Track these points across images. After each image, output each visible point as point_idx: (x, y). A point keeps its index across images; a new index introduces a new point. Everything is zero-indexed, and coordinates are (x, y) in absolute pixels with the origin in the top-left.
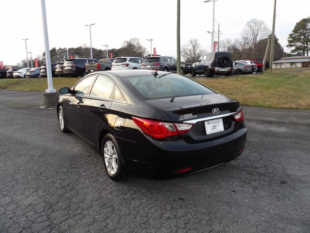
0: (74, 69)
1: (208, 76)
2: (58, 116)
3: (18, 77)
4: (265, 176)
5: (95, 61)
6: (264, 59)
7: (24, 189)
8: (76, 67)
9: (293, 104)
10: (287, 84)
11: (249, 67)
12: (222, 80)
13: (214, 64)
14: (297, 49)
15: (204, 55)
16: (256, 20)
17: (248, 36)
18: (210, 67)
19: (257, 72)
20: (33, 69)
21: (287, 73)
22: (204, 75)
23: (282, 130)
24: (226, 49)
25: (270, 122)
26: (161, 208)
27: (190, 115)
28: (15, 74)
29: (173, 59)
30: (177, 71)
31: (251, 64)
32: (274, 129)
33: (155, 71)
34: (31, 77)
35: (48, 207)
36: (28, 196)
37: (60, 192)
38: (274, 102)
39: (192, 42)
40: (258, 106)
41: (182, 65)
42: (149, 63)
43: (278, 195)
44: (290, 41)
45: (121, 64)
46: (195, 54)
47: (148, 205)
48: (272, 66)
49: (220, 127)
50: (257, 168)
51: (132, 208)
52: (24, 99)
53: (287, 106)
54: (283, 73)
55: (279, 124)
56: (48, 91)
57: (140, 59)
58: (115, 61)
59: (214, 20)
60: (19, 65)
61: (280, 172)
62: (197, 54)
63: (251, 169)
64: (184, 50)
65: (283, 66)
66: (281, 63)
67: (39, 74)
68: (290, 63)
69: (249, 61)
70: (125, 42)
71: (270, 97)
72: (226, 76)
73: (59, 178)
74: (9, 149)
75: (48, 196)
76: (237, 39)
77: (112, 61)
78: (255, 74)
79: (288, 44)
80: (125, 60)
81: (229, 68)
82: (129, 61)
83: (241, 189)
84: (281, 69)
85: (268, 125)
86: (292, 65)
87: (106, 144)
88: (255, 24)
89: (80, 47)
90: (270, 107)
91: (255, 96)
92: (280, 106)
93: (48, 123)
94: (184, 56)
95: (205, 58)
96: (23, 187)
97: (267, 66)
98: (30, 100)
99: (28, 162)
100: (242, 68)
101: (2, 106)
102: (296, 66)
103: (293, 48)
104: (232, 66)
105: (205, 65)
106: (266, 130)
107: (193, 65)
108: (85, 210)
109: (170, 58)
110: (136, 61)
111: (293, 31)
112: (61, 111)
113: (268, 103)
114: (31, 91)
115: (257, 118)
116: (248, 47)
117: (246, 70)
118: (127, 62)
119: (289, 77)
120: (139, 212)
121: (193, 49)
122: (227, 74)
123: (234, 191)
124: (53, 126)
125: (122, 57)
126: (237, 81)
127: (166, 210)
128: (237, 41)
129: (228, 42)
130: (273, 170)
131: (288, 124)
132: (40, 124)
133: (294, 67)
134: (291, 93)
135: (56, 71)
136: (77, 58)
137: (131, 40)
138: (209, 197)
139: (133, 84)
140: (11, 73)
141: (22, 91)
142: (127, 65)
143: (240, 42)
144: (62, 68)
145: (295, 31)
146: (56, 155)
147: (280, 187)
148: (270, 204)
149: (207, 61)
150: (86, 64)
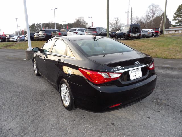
0: (45, 36)
1: (126, 39)
2: (34, 65)
3: (13, 41)
4: (168, 106)
5: (58, 31)
6: (160, 28)
7: (8, 117)
8: (47, 35)
9: (180, 56)
10: (175, 43)
11: (151, 33)
12: (135, 41)
13: (130, 32)
14: (179, 22)
15: (123, 26)
16: (154, 4)
17: (149, 14)
18: (127, 34)
19: (155, 36)
20: (21, 36)
21: (174, 36)
22: (123, 39)
23: (175, 73)
24: (136, 23)
25: (166, 68)
26: (99, 131)
27: (119, 67)
28: (11, 39)
29: (104, 29)
30: (107, 36)
31: (151, 31)
32: (169, 72)
33: (94, 36)
34: (20, 41)
35: (22, 131)
36: (9, 122)
37: (31, 119)
38: (167, 54)
39: (115, 19)
40: (157, 58)
41: (110, 33)
42: (90, 32)
43: (180, 121)
44: (175, 17)
45: (73, 32)
46: (117, 26)
47: (91, 128)
48: (164, 32)
49: (140, 75)
50: (162, 100)
51: (79, 131)
52: (15, 54)
53: (176, 57)
54: (171, 37)
55: (172, 69)
56: (28, 49)
57: (84, 29)
58: (69, 30)
59: (129, 4)
60: (14, 34)
61: (179, 103)
62: (118, 26)
63: (158, 101)
64: (111, 23)
65: (171, 32)
66: (169, 31)
67: (24, 39)
68: (175, 30)
69: (151, 30)
70: (76, 19)
71: (165, 52)
72: (137, 39)
73: (31, 108)
74: (2, 87)
75: (23, 122)
76: (143, 16)
77: (68, 30)
78: (154, 38)
79: (173, 19)
80: (76, 30)
81: (139, 34)
82: (78, 30)
83: (153, 116)
84: (169, 34)
85: (166, 70)
86: (176, 31)
87: (62, 86)
88: (154, 7)
89: (49, 23)
90: (165, 58)
91: (156, 51)
92: (172, 57)
93: (28, 70)
94: (110, 27)
95: (124, 28)
96: (7, 115)
97: (162, 32)
98: (19, 55)
99: (12, 96)
100: (146, 33)
101: (1, 59)
102: (178, 32)
103: (177, 21)
104: (140, 33)
105: (124, 32)
106: (164, 73)
107: (117, 32)
108: (47, 133)
109: (103, 28)
110: (82, 30)
111: (177, 11)
112: (35, 62)
113: (164, 56)
114: (20, 49)
115: (158, 65)
116: (149, 21)
117: (149, 35)
118: (77, 31)
119: (175, 39)
120: (84, 134)
121: (116, 23)
122: (138, 38)
123: (149, 118)
124: (31, 72)
125: (74, 28)
126: (144, 42)
127: (103, 132)
128: (142, 17)
129: (137, 18)
130: (173, 101)
131: (178, 69)
132: (23, 70)
133: (177, 33)
134: (178, 49)
135: (35, 37)
136: (47, 29)
137: (79, 18)
138: (132, 122)
139: (80, 46)
140: (8, 39)
141: (14, 49)
142: (77, 33)
143: (144, 18)
144: (38, 35)
145: (178, 11)
146: (31, 91)
147: (180, 114)
148: (175, 128)
149: (125, 30)
150: (52, 33)
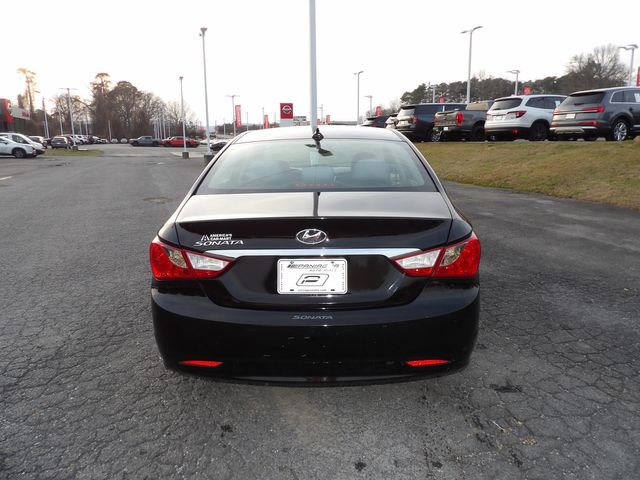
0: (413, 126)
8: (418, 122)
27: (226, 238)
45: (506, 111)
49: (333, 282)
63: (509, 431)
77: (490, 105)
80: (518, 102)
82: (527, 105)
118: (522, 107)
125: (514, 96)
142: (521, 114)
150: (436, 115)
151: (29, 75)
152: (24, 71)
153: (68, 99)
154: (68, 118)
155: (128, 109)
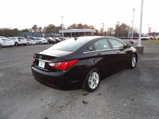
151: (103, 24)
152: (103, 23)
153: (111, 28)
154: (110, 33)
155: (123, 30)
